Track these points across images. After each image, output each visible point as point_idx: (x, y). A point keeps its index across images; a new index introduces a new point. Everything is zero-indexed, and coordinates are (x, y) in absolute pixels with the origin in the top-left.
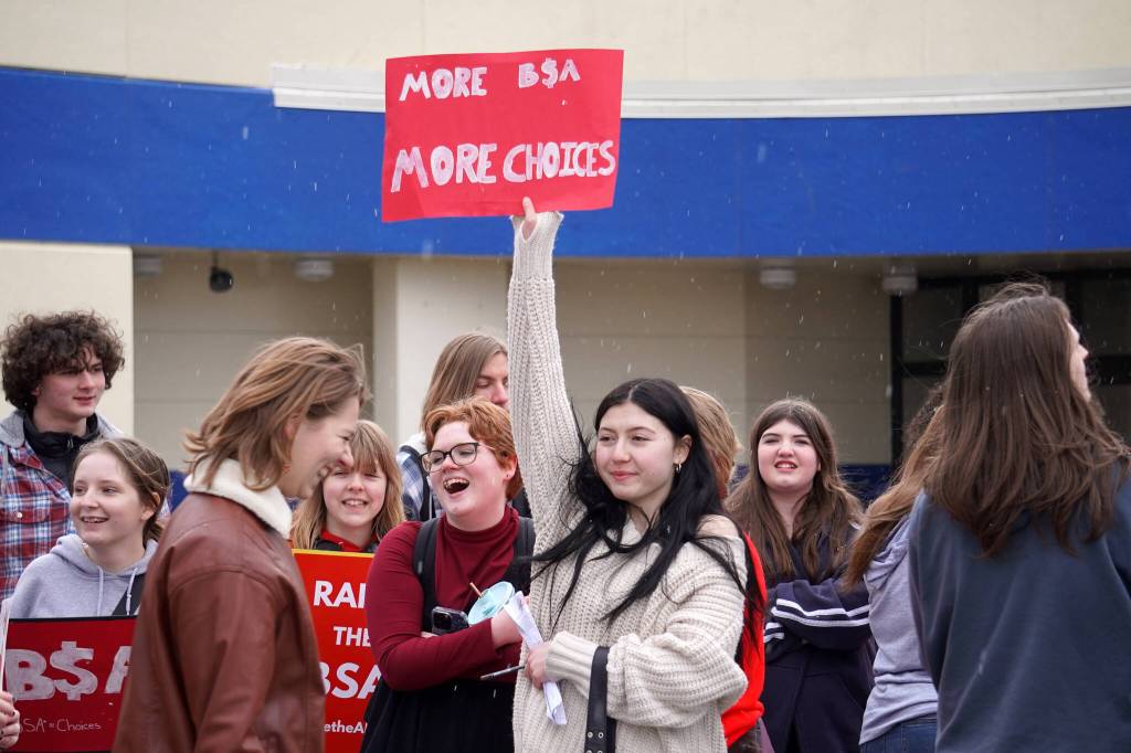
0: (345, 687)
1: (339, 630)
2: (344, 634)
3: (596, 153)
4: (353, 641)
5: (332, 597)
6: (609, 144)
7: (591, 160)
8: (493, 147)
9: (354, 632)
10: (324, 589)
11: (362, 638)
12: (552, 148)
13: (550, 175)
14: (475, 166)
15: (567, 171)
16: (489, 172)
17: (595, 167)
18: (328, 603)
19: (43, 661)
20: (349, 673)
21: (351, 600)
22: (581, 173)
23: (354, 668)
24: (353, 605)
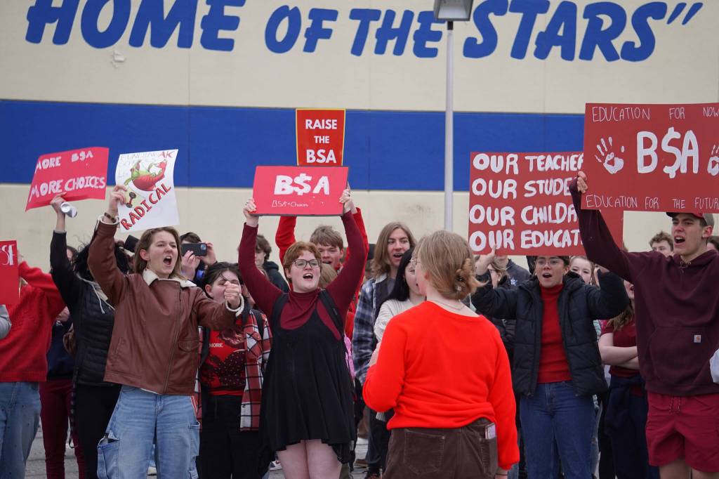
0: (321, 159)
1: (316, 137)
2: (318, 139)
3: (98, 181)
4: (322, 141)
5: (312, 125)
6: (103, 178)
7: (96, 182)
8: (62, 181)
9: (322, 138)
10: (309, 122)
11: (326, 140)
12: (82, 179)
13: (81, 187)
14: (55, 188)
15: (87, 186)
16: (60, 189)
17: (98, 185)
18: (311, 128)
19: (292, 180)
20: (322, 153)
21: (319, 126)
22: (92, 186)
23: (324, 151)
24: (320, 128)
